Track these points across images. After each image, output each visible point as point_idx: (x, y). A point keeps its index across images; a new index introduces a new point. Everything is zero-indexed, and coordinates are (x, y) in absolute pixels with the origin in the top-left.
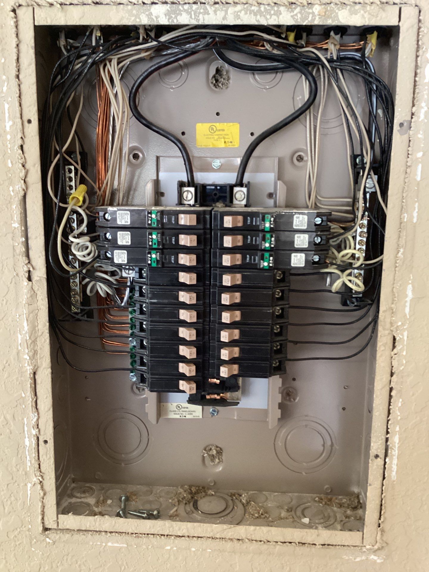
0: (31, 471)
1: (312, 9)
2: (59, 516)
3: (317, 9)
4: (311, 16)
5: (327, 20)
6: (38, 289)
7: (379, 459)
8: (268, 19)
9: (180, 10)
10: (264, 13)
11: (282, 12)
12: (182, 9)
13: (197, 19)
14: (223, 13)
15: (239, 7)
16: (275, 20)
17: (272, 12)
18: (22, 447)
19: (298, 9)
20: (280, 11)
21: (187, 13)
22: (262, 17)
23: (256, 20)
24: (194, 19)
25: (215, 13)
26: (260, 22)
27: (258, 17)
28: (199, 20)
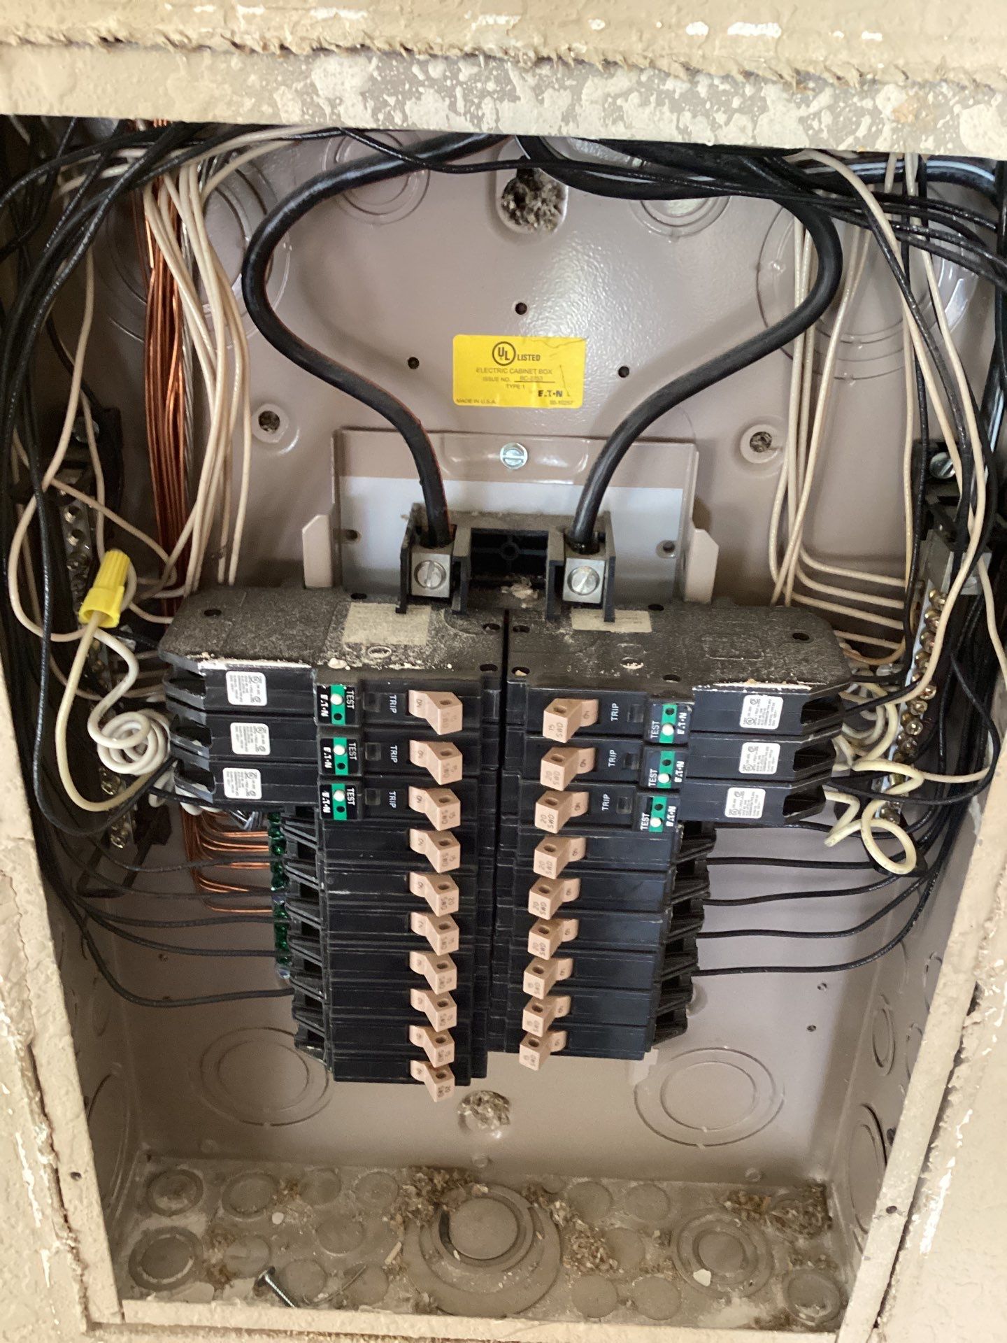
0: (47, 1229)
1: (873, 99)
2: (125, 1302)
3: (890, 98)
4: (866, 121)
5: (918, 141)
6: (14, 869)
7: (895, 1215)
8: (720, 126)
9: (414, 80)
10: (708, 106)
11: (769, 102)
12: (421, 77)
13: (473, 117)
14: (565, 99)
15: (621, 80)
16: (743, 129)
17: (736, 103)
18: (18, 1186)
19: (825, 98)
20: (764, 100)
21: (438, 91)
22: (700, 118)
23: (678, 127)
24: (465, 114)
25: (537, 96)
26: (690, 134)
27: (687, 115)
28: (480, 119)
